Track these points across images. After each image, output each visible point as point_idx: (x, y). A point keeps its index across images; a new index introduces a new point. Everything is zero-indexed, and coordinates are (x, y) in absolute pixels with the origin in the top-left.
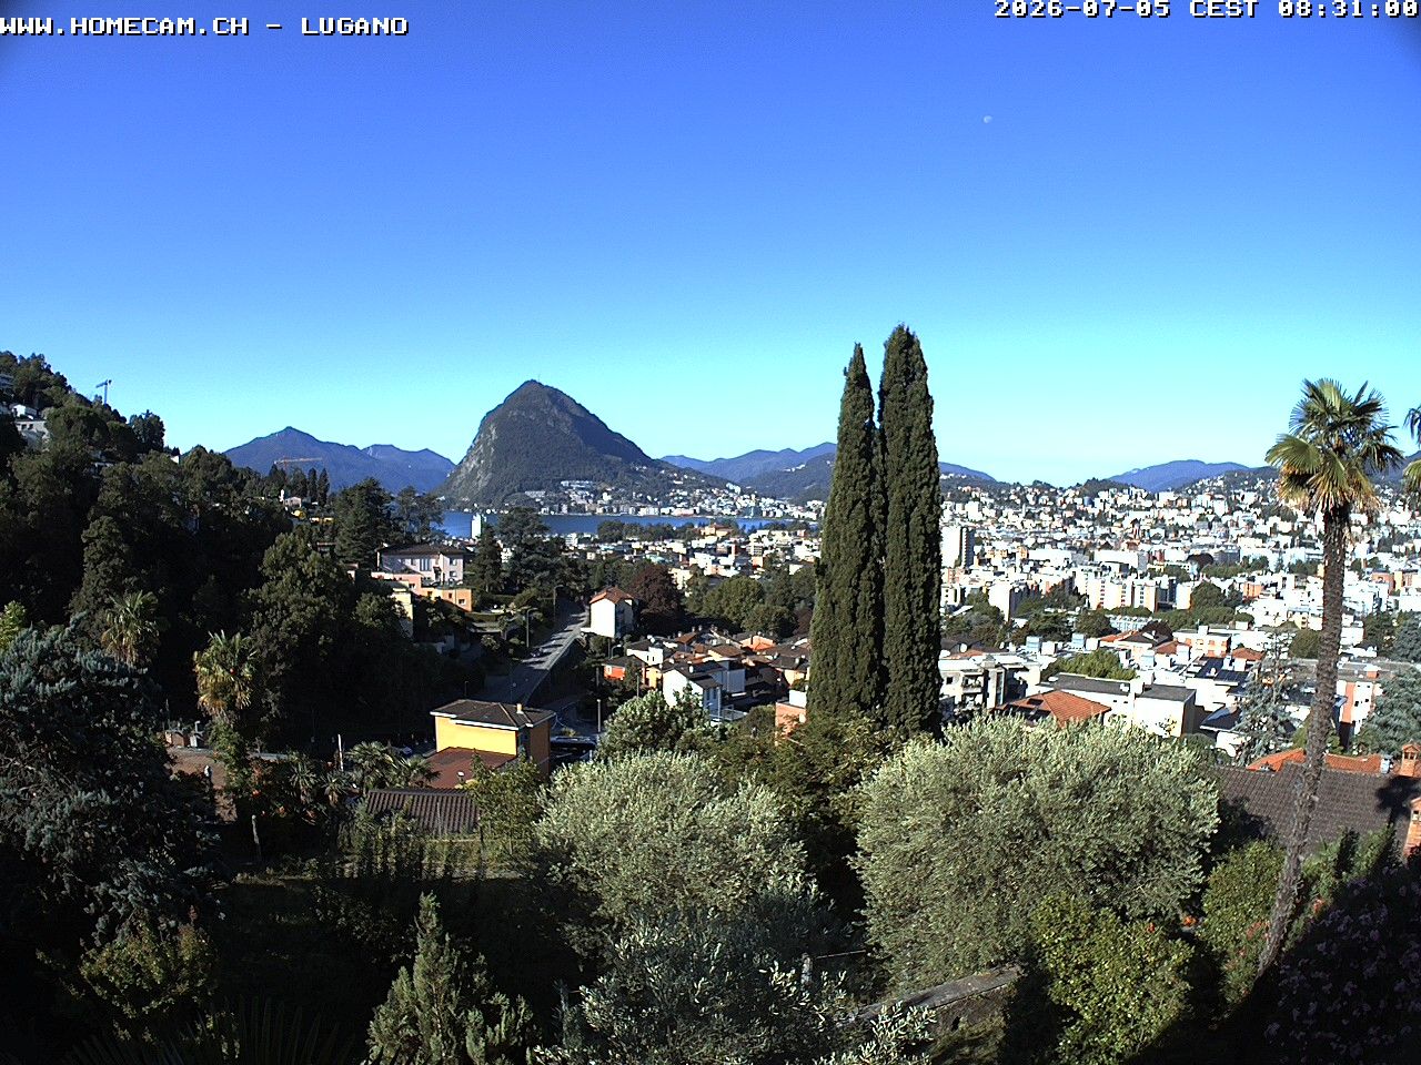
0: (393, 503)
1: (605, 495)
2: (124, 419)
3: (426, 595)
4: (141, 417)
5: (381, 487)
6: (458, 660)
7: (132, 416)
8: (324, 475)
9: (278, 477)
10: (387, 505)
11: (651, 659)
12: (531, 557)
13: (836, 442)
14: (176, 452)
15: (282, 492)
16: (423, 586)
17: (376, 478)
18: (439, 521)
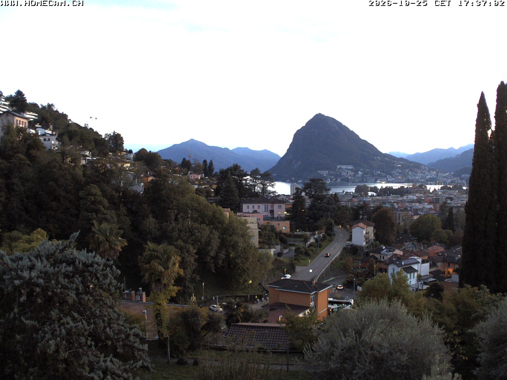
0: (248, 177)
1: (360, 172)
2: (101, 136)
3: (266, 224)
4: (110, 134)
5: (241, 169)
6: (282, 258)
7: (106, 134)
8: (211, 163)
9: (186, 164)
10: (245, 178)
11: (382, 258)
12: (321, 205)
13: (474, 143)
14: (131, 152)
15: (189, 172)
16: (264, 220)
17: (239, 164)
18: (273, 186)
